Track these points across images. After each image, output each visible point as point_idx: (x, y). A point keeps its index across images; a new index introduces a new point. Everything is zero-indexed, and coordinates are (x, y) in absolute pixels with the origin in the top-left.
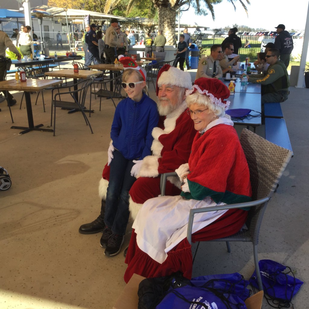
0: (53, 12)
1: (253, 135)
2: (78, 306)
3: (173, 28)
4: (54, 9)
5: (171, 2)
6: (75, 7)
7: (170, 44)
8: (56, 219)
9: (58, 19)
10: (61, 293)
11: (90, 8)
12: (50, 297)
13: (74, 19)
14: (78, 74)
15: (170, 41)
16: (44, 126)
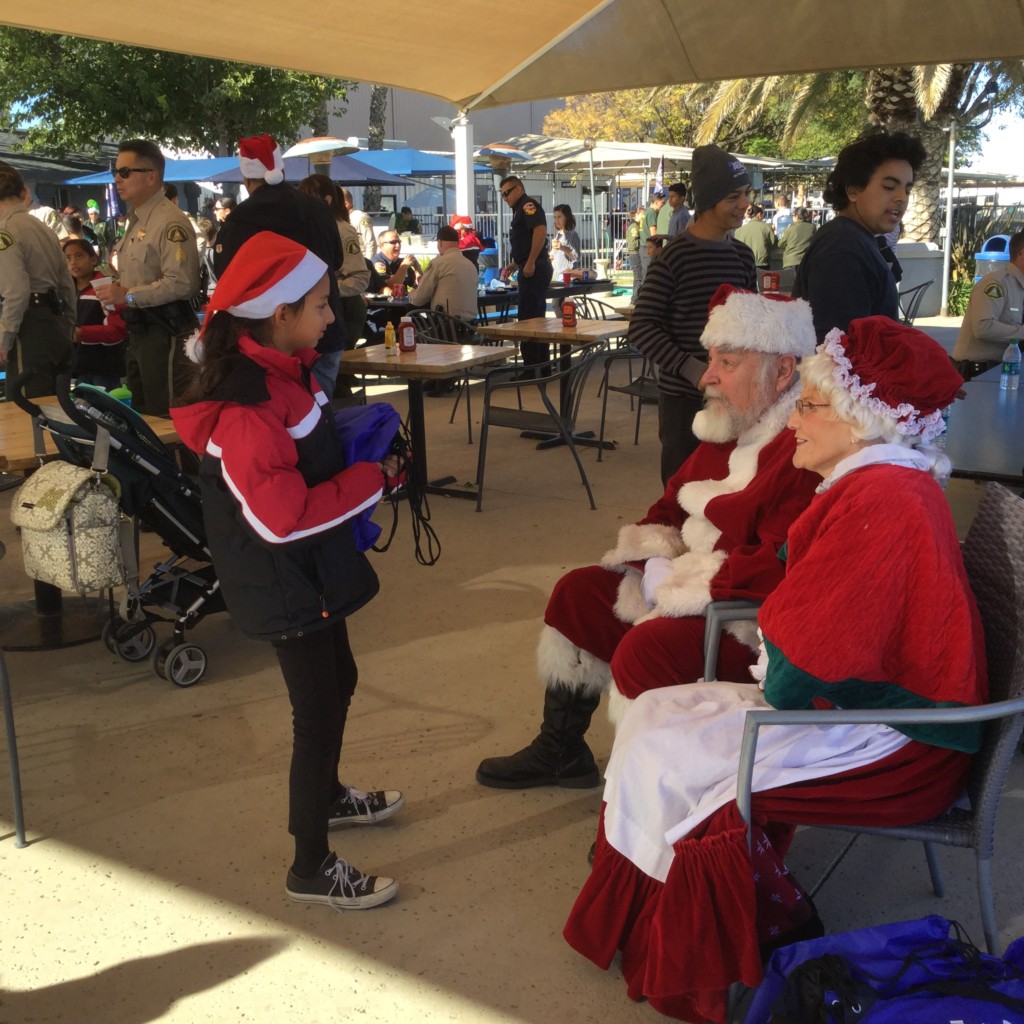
0: (555, 153)
1: (1015, 502)
2: (420, 974)
3: (930, 187)
4: (558, 144)
5: (922, 106)
6: (625, 136)
7: (921, 239)
8: (422, 736)
9: (572, 176)
10: (381, 933)
11: (672, 137)
12: (348, 939)
13: (620, 172)
14: (575, 330)
15: (919, 230)
16: (458, 483)
